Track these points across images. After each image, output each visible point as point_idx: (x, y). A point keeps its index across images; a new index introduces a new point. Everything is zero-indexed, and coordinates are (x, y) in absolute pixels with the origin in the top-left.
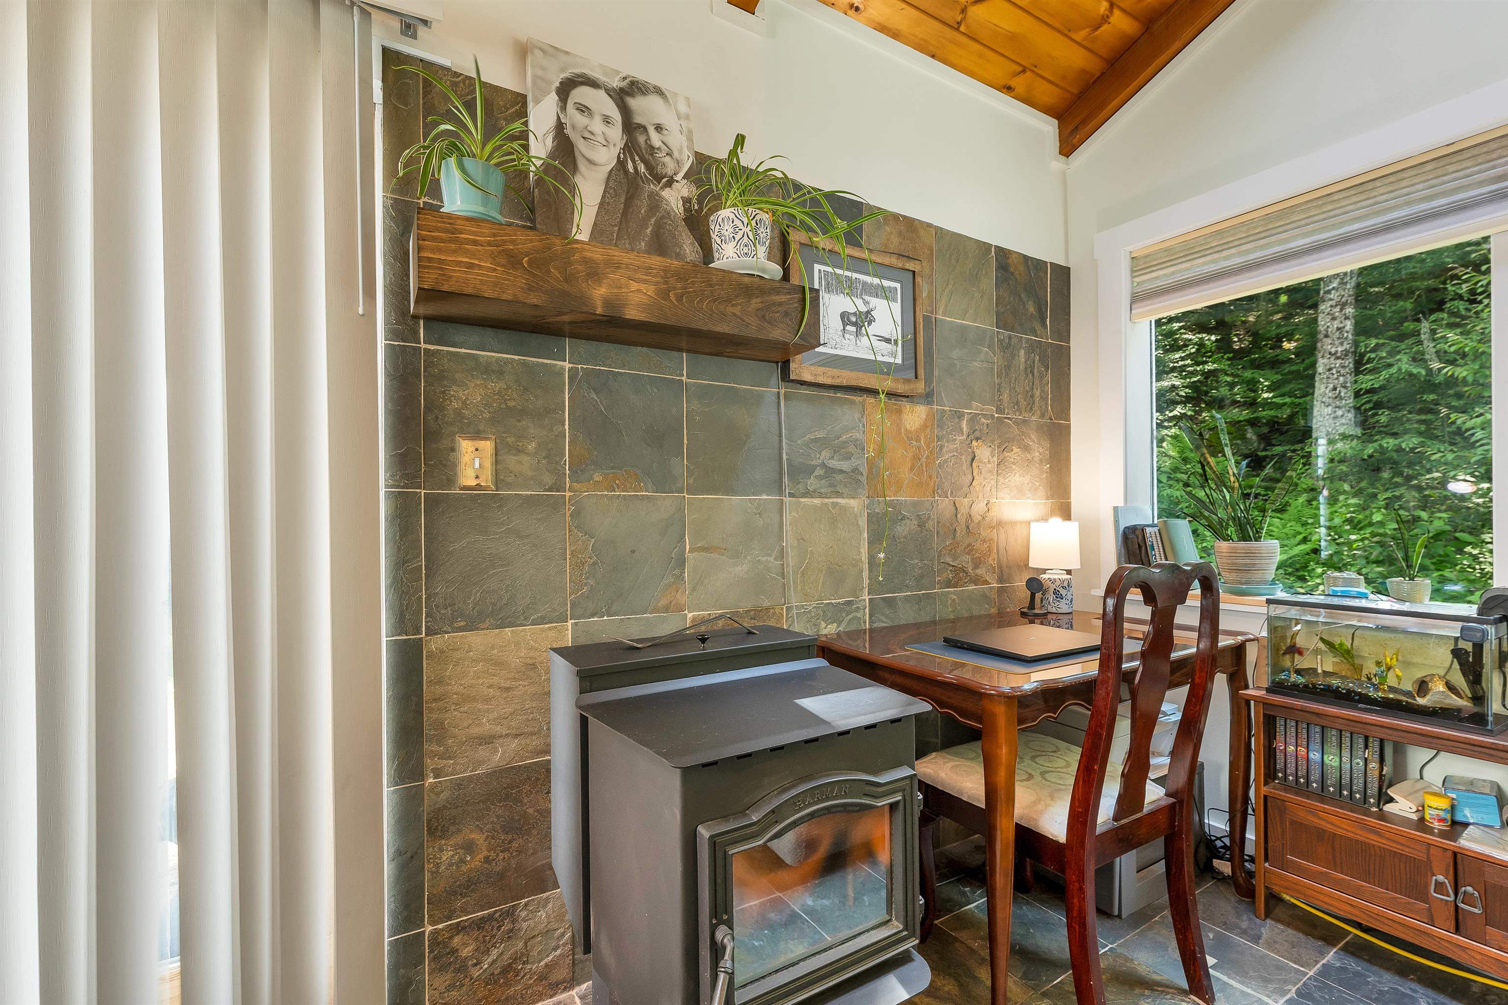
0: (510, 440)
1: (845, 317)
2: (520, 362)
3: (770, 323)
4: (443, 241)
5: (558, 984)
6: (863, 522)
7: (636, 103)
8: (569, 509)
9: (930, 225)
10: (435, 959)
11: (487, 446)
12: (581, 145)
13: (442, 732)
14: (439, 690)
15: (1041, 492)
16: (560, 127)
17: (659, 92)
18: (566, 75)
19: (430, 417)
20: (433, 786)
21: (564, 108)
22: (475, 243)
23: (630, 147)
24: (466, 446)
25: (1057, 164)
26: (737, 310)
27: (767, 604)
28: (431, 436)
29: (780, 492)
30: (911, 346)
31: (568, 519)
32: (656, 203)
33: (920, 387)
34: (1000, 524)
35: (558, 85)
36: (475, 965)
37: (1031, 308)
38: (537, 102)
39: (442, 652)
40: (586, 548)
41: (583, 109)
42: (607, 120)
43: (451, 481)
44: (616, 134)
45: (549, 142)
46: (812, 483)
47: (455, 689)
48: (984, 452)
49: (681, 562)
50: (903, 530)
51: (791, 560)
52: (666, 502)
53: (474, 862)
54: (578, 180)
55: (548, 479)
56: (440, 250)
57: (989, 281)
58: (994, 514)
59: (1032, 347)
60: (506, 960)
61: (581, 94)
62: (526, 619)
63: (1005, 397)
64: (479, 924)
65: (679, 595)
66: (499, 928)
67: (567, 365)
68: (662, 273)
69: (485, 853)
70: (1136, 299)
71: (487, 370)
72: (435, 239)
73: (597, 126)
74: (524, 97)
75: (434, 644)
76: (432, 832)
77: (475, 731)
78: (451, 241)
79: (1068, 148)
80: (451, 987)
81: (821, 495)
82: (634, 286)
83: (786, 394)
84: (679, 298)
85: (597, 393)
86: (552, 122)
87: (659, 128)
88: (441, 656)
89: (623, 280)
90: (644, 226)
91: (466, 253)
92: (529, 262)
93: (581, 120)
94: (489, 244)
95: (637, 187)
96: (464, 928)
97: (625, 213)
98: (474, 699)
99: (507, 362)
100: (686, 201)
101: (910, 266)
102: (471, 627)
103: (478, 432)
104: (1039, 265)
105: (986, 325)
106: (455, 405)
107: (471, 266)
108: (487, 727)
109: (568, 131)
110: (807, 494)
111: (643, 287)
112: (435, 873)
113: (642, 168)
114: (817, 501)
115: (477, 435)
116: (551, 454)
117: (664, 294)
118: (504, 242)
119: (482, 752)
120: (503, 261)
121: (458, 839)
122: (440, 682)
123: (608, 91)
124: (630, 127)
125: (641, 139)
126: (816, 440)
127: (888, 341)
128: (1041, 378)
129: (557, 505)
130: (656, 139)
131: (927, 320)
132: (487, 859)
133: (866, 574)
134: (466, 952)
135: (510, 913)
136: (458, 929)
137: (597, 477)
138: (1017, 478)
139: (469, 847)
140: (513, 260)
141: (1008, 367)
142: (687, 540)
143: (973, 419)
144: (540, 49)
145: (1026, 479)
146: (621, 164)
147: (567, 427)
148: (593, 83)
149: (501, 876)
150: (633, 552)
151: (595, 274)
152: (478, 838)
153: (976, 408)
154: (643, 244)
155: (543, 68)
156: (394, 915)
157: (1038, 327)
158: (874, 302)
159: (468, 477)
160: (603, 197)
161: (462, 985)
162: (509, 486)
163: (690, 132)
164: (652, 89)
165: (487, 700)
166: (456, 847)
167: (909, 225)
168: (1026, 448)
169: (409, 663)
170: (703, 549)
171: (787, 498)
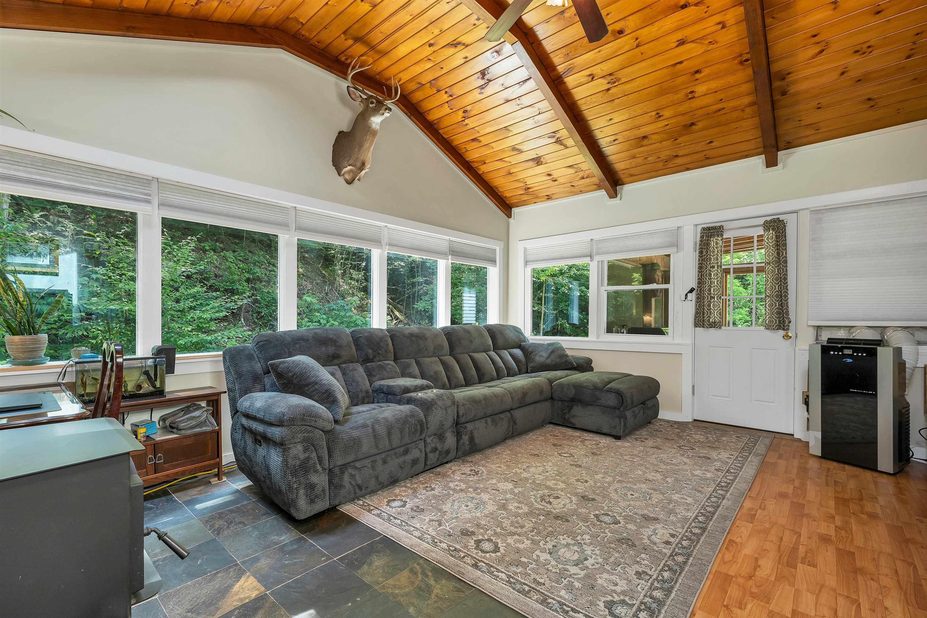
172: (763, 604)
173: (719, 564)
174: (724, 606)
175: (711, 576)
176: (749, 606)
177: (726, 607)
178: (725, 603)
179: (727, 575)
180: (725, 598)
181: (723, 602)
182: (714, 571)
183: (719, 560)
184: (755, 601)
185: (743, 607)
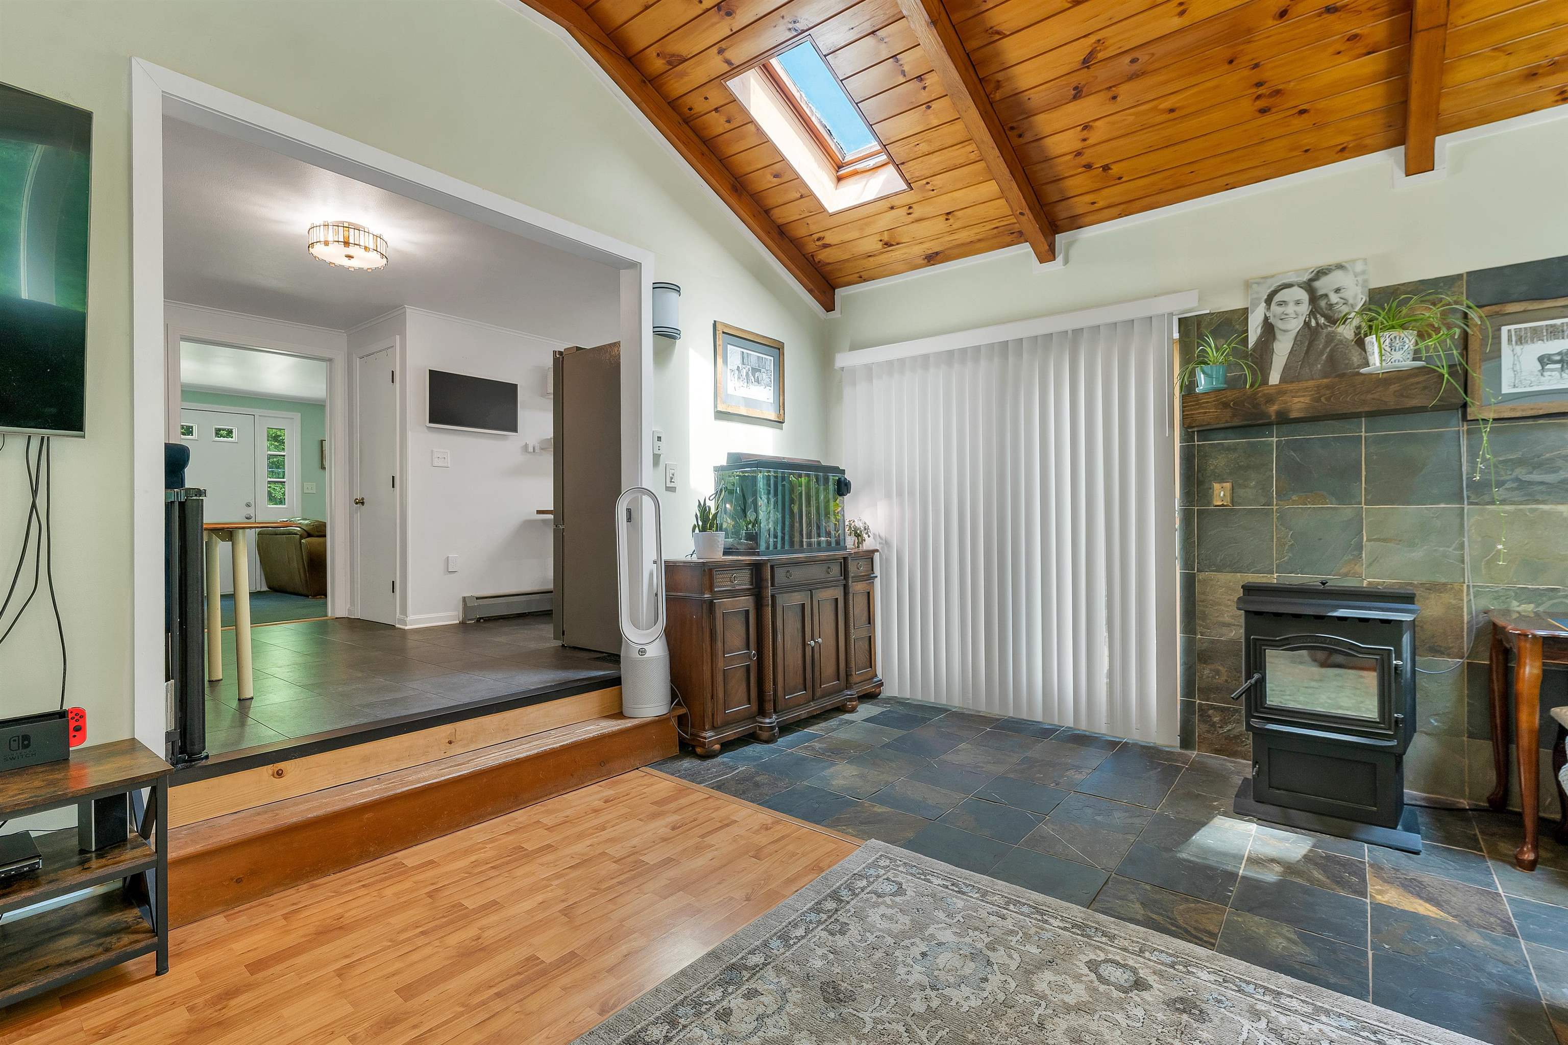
0: (1241, 482)
1: (1542, 360)
2: (1244, 443)
3: (1407, 397)
4: (1193, 405)
7: (1320, 283)
8: (1276, 516)
10: (1201, 716)
11: (1228, 485)
12: (1279, 324)
13: (1204, 617)
14: (1203, 597)
16: (1266, 319)
17: (1337, 268)
18: (1269, 291)
19: (1200, 474)
20: (1200, 639)
21: (1269, 308)
22: (1207, 402)
23: (1314, 311)
24: (1216, 486)
27: (1443, 580)
28: (1200, 483)
29: (1459, 501)
31: (1275, 520)
35: (1266, 297)
36: (1220, 727)
38: (1253, 310)
39: (1205, 580)
40: (1287, 536)
41: (1282, 303)
42: (1298, 303)
43: (1209, 503)
44: (1305, 308)
45: (1260, 329)
46: (1501, 494)
47: (1211, 598)
49: (1360, 547)
51: (1473, 551)
52: (1347, 511)
53: (1220, 680)
54: (1275, 344)
55: (1263, 501)
56: (1191, 410)
60: (1235, 732)
61: (1282, 295)
62: (1248, 570)
64: (1222, 710)
65: (1356, 567)
66: (1232, 716)
67: (1275, 439)
68: (1316, 389)
69: (1226, 678)
71: (1229, 449)
72: (1189, 406)
73: (1291, 309)
74: (1246, 310)
75: (1201, 576)
76: (1200, 660)
77: (1221, 619)
78: (1197, 405)
80: (1208, 732)
81: (1514, 503)
82: (1296, 400)
83: (1468, 430)
84: (1328, 399)
85: (1294, 451)
87: (1337, 291)
88: (1204, 582)
89: (1289, 399)
90: (1322, 353)
91: (1203, 408)
92: (1233, 405)
93: (1279, 310)
94: (1214, 401)
95: (1317, 334)
96: (1214, 708)
98: (1220, 604)
99: (1238, 444)
100: (1356, 328)
102: (1220, 571)
103: (1223, 479)
106: (1212, 468)
107: (1206, 413)
108: (1227, 619)
109: (1271, 320)
110: (1493, 503)
111: (1302, 399)
112: (1201, 678)
113: (1322, 320)
114: (1508, 508)
115: (1222, 481)
116: (1265, 487)
117: (1317, 399)
118: (1221, 398)
119: (1225, 630)
120: (1221, 407)
121: (1212, 667)
122: (1204, 593)
123: (1300, 286)
124: (1314, 298)
125: (1323, 303)
126: (1508, 462)
129: (1268, 513)
130: (1334, 298)
132: (1226, 681)
134: (1216, 719)
136: (1211, 707)
137: (1294, 498)
139: (1218, 672)
140: (1226, 405)
142: (1365, 534)
144: (1256, 283)
146: (1307, 324)
147: (1274, 472)
148: (1289, 286)
150: (1320, 539)
152: (1222, 670)
154: (1319, 366)
156: (1183, 689)
159: (1218, 501)
160: (1292, 348)
161: (1213, 734)
162: (1240, 504)
163: (1365, 282)
164: (1334, 268)
165: (1228, 606)
166: (1211, 671)
169: (1189, 583)
170: (1378, 540)
171: (1466, 507)
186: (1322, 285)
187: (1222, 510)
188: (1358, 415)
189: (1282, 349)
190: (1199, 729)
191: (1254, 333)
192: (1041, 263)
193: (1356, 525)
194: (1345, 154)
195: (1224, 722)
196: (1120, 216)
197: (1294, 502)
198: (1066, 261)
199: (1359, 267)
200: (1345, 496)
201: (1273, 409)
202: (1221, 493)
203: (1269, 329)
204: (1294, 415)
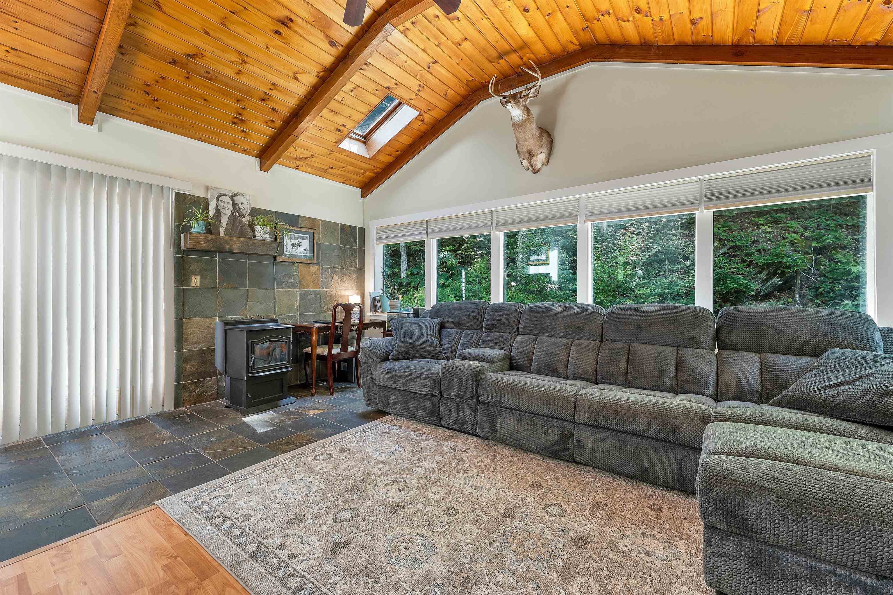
0: (203, 276)
1: (293, 245)
2: (206, 259)
3: (269, 251)
4: (194, 239)
5: (213, 399)
6: (298, 295)
7: (235, 198)
8: (218, 292)
9: (319, 219)
10: (185, 389)
11: (198, 277)
12: (222, 210)
13: (187, 340)
15: (355, 288)
16: (217, 206)
17: (242, 195)
18: (219, 194)
19: (185, 271)
20: (185, 352)
21: (218, 202)
23: (234, 209)
24: (193, 277)
25: (361, 200)
26: (261, 248)
27: (270, 315)
28: (185, 275)
29: (274, 288)
30: (312, 250)
31: (217, 294)
32: (241, 222)
33: (315, 261)
34: (341, 296)
35: (217, 197)
36: (194, 392)
37: (352, 239)
38: (211, 201)
40: (222, 301)
41: (222, 202)
42: (228, 204)
43: (189, 285)
44: (231, 207)
45: (214, 210)
46: (283, 286)
47: (190, 331)
48: (335, 277)
49: (246, 304)
50: (310, 297)
51: (277, 305)
52: (243, 290)
53: (194, 369)
54: (221, 219)
55: (213, 285)
57: (338, 233)
58: (339, 293)
59: (352, 250)
60: (201, 391)
61: (221, 198)
62: (206, 316)
63: (343, 263)
64: (195, 383)
65: (246, 313)
66: (200, 384)
67: (218, 259)
69: (197, 368)
70: (378, 239)
71: (198, 260)
72: (192, 238)
73: (226, 205)
74: (208, 199)
75: (185, 321)
76: (184, 362)
77: (195, 341)
78: (196, 238)
79: (364, 196)
80: (188, 396)
81: (285, 289)
83: (275, 265)
84: (247, 247)
85: (225, 265)
86: (215, 206)
87: (242, 204)
88: (187, 324)
89: (233, 244)
91: (199, 241)
92: (211, 241)
93: (222, 204)
94: (204, 238)
95: (236, 219)
97: (233, 225)
98: (194, 334)
99: (203, 259)
100: (248, 220)
101: (313, 231)
102: (194, 317)
104: (355, 228)
105: (338, 244)
106: (190, 269)
108: (197, 339)
109: (219, 207)
110: (281, 288)
111: (238, 245)
112: (185, 371)
113: (237, 214)
114: (284, 290)
115: (195, 275)
116: (213, 279)
117: (243, 246)
118: (207, 238)
119: (196, 345)
120: (206, 242)
122: (186, 330)
123: (229, 197)
124: (234, 204)
125: (237, 207)
126: (284, 275)
127: (306, 250)
128: (355, 257)
129: (215, 291)
130: (241, 207)
131: (318, 244)
133: (298, 308)
134: (192, 388)
135: (202, 381)
136: (190, 383)
137: (225, 284)
138: (347, 284)
139: (193, 365)
140: (208, 241)
141: (344, 255)
142: (248, 299)
143: (332, 269)
144: (211, 189)
145: (350, 284)
146: (232, 213)
147: (217, 273)
148: (225, 195)
149: (200, 373)
150: (234, 301)
151: (227, 243)
152: (195, 364)
153: (333, 266)
155: (213, 193)
156: (176, 379)
157: (354, 244)
158: (301, 240)
159: (193, 285)
160: (228, 222)
161: (190, 396)
162: (203, 287)
163: (250, 204)
164: (240, 194)
165: (198, 334)
166: (190, 365)
167: (312, 220)
168: (350, 276)
169: (179, 325)
170: (252, 301)
171: (275, 289)
172: (155, 585)
173: (226, 578)
174: (177, 556)
175: (214, 564)
176: (162, 573)
177: (175, 557)
178: (179, 558)
179: (207, 577)
180: (183, 560)
181: (181, 557)
182: (219, 569)
183: (232, 582)
184: (162, 581)
185: (166, 569)
186: (237, 199)
187: (196, 289)
188: (246, 254)
189: (224, 221)
190: (184, 395)
191: (212, 211)
192: (80, 121)
193: (245, 296)
194: (245, 152)
195: (196, 389)
196: (142, 123)
197: (225, 286)
198: (100, 130)
199: (248, 198)
200: (243, 285)
201: (228, 247)
202: (195, 281)
203: (218, 211)
204: (235, 251)
